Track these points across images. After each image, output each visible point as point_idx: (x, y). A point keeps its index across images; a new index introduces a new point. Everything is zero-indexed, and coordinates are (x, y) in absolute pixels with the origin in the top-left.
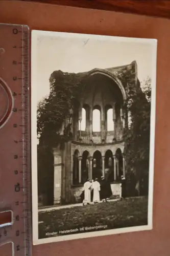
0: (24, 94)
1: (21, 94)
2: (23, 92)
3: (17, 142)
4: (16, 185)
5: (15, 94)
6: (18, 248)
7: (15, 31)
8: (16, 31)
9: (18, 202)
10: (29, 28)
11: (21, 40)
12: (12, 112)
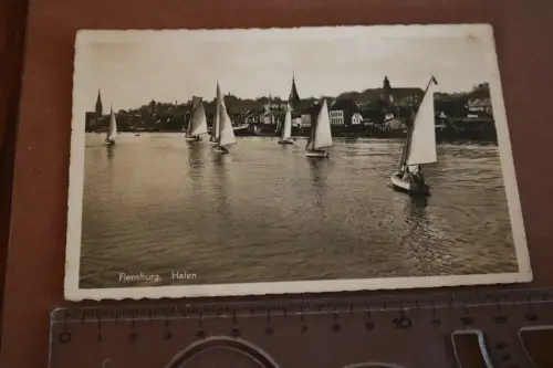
0: (201, 315)
1: (201, 322)
2: (197, 317)
3: (305, 328)
4: (398, 327)
5: (202, 335)
6: (533, 319)
7: (65, 338)
8: (64, 336)
9: (434, 321)
10: (57, 309)
11: (82, 323)
12: (239, 340)
